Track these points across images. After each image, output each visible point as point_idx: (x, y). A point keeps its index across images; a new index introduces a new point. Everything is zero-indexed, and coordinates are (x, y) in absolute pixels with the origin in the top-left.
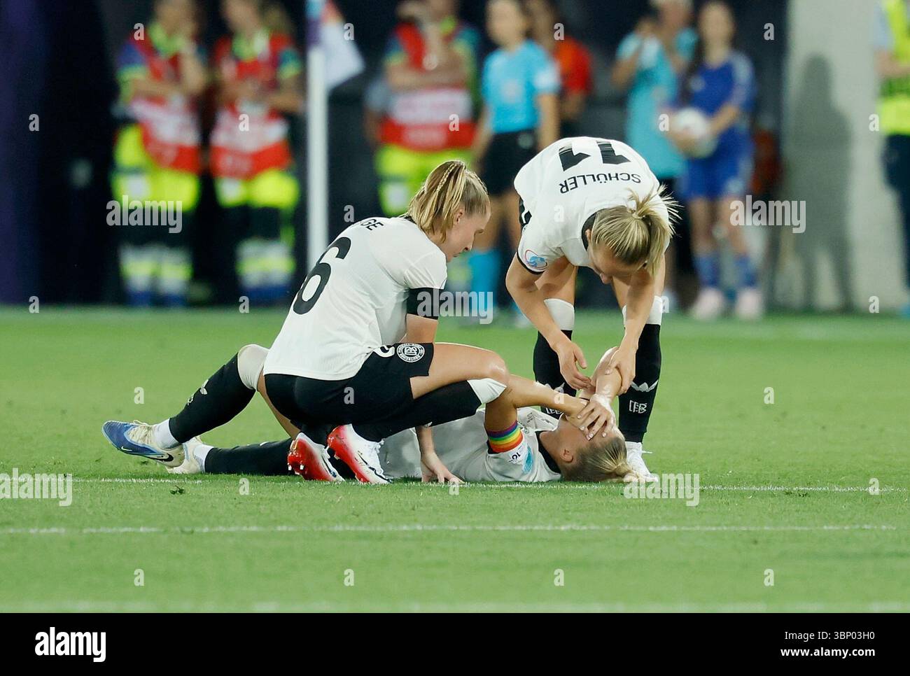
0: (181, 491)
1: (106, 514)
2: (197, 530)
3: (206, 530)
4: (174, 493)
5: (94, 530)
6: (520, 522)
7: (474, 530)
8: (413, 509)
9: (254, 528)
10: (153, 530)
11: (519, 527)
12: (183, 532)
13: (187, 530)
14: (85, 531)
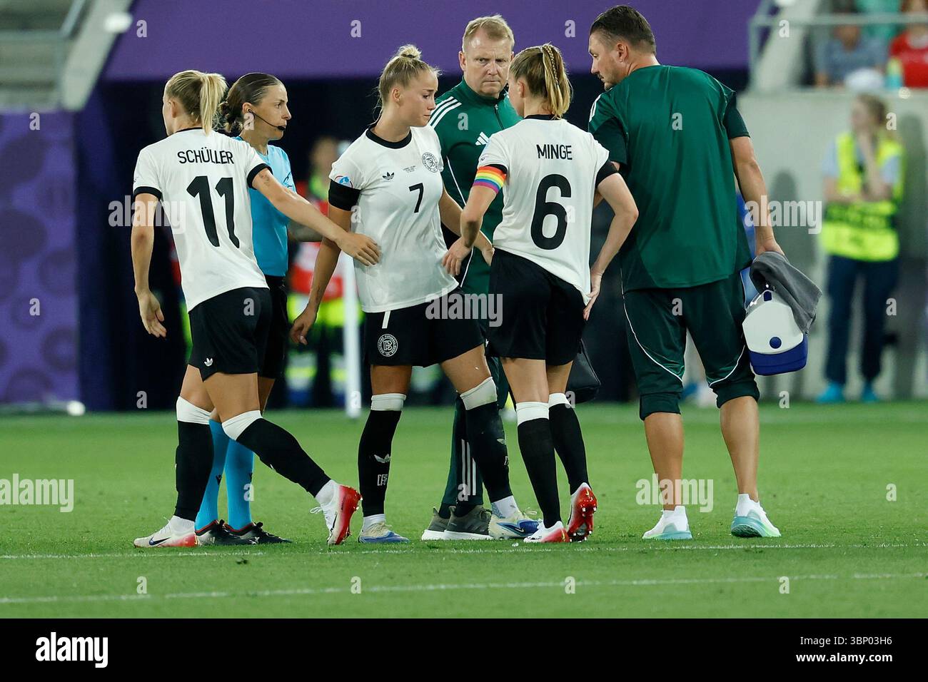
0: (245, 562)
1: (184, 582)
2: (260, 593)
3: (267, 593)
4: (239, 563)
5: (174, 596)
6: (527, 580)
7: (488, 588)
8: (438, 572)
9: (306, 591)
10: (224, 594)
11: (525, 585)
12: (248, 595)
13: (251, 593)
14: (167, 596)
